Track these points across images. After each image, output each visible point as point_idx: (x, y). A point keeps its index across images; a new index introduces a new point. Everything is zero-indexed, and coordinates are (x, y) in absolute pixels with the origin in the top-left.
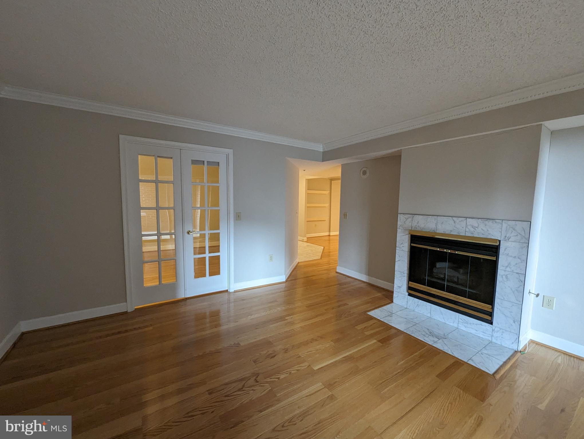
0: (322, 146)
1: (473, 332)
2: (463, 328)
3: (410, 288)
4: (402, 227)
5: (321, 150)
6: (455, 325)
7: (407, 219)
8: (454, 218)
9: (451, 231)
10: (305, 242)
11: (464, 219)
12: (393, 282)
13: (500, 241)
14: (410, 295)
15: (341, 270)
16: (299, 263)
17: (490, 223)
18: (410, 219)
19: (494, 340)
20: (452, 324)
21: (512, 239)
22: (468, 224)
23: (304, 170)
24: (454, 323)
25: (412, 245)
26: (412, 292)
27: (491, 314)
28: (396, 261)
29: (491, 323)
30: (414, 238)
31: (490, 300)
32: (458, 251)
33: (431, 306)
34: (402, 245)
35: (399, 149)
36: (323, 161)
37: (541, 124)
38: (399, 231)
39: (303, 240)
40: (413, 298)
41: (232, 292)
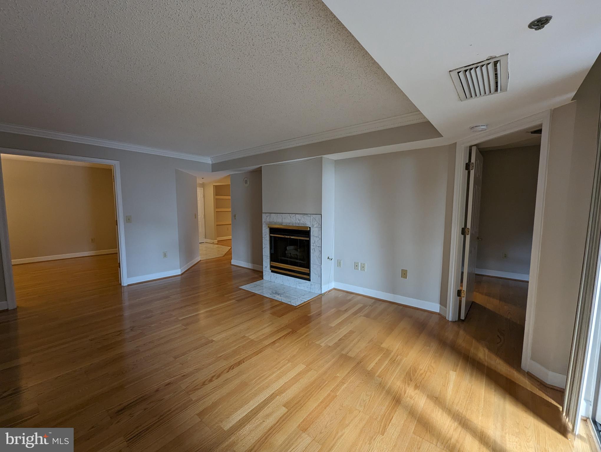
0: (210, 159)
1: (302, 288)
2: (299, 288)
3: (271, 267)
4: (265, 223)
5: (211, 163)
6: (295, 286)
7: (267, 217)
8: (290, 214)
9: (289, 223)
10: (216, 244)
11: (295, 215)
12: (262, 264)
13: (310, 228)
14: (272, 271)
15: (234, 262)
16: (200, 261)
17: (305, 216)
18: (269, 217)
19: (312, 291)
20: (293, 286)
21: (315, 226)
22: (297, 218)
23: (203, 178)
24: (294, 285)
25: (271, 235)
26: (275, 270)
27: (309, 274)
28: (263, 248)
29: (310, 280)
30: (273, 230)
31: (308, 265)
32: (293, 236)
33: (283, 277)
34: (266, 236)
36: (212, 171)
37: (322, 157)
38: (263, 226)
39: (213, 243)
40: (274, 273)
41: (125, 286)
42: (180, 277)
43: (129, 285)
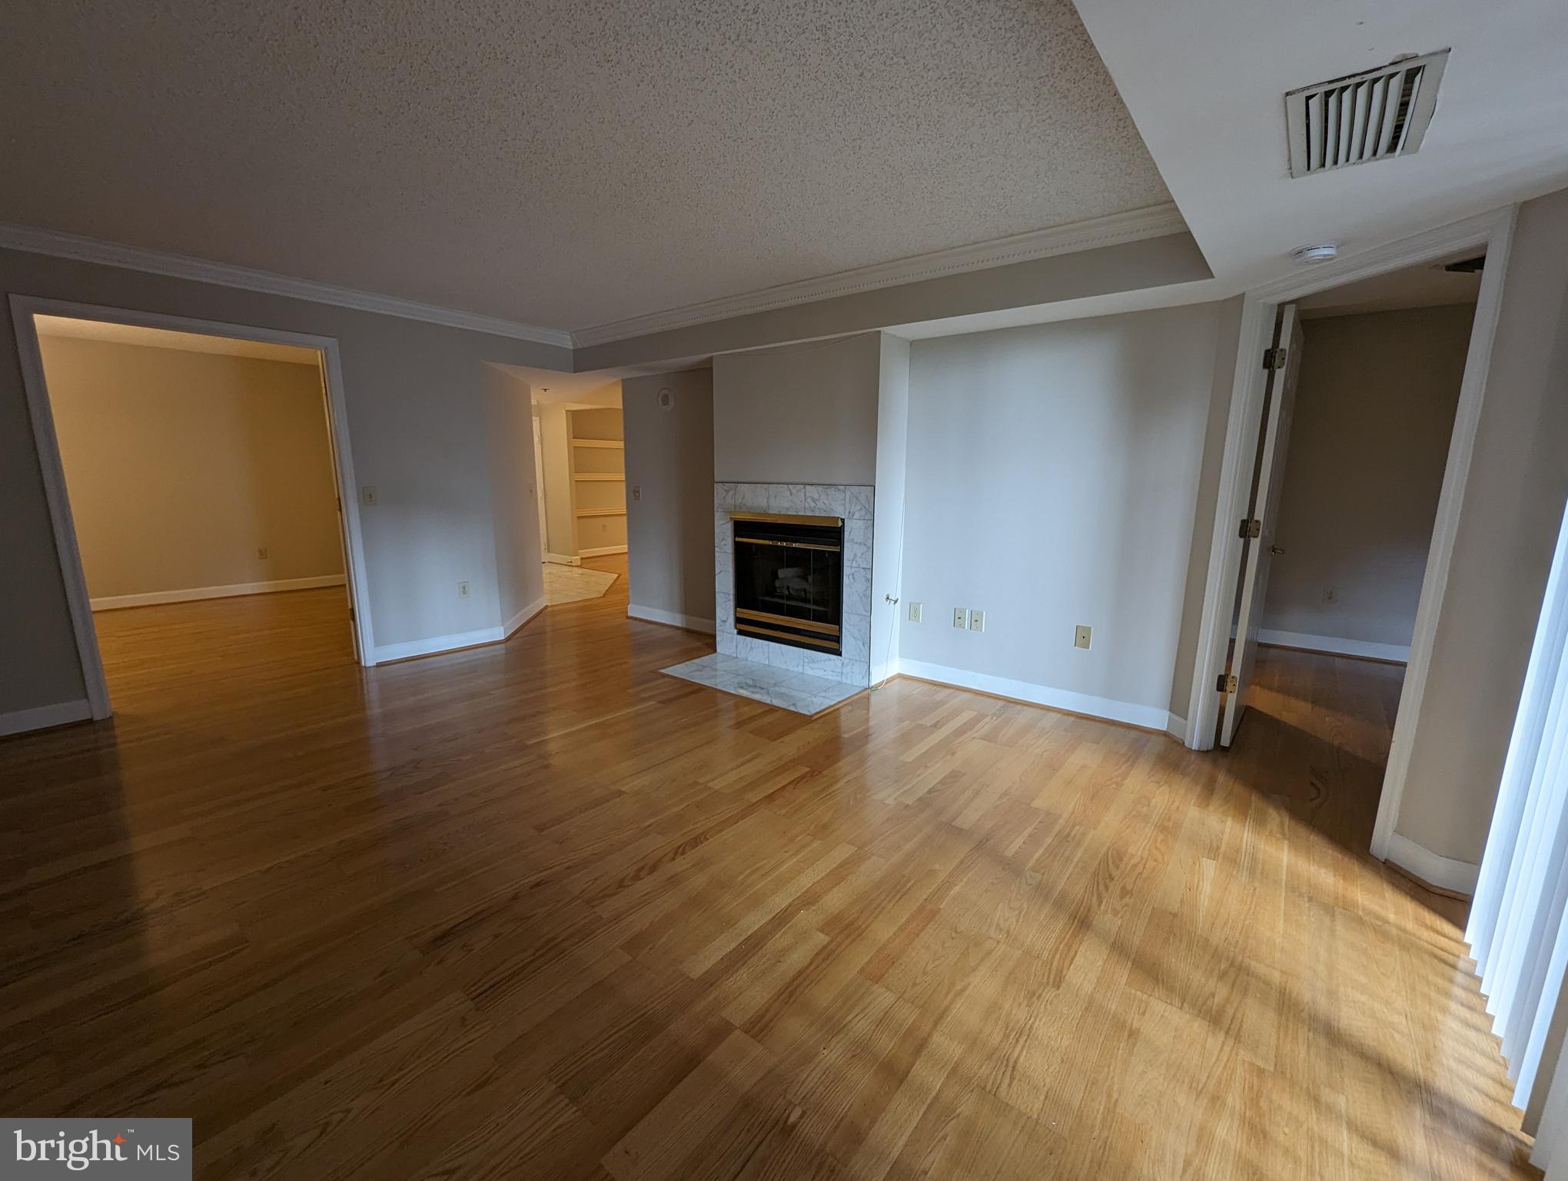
0: (569, 337)
1: (821, 673)
2: (809, 672)
3: (739, 620)
4: (721, 508)
5: (569, 346)
6: (800, 669)
7: (727, 492)
8: (790, 486)
9: (787, 509)
10: (577, 566)
11: (802, 486)
12: (713, 617)
13: (843, 520)
14: (741, 632)
15: (634, 611)
16: (546, 607)
17: (832, 491)
18: (731, 493)
19: (844, 681)
20: (795, 669)
21: (856, 516)
22: (808, 495)
23: (545, 390)
24: (798, 666)
25: (737, 539)
26: (745, 627)
27: (838, 639)
28: (716, 573)
29: (840, 654)
30: (741, 528)
31: (836, 618)
32: (796, 542)
33: (768, 645)
34: (723, 543)
35: (710, 355)
36: (575, 372)
37: (880, 331)
38: (717, 515)
39: (570, 564)
40: (744, 637)
41: (370, 667)
42: (503, 646)
43: (379, 665)
